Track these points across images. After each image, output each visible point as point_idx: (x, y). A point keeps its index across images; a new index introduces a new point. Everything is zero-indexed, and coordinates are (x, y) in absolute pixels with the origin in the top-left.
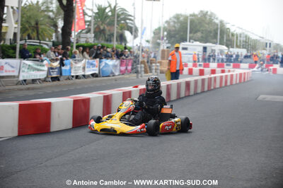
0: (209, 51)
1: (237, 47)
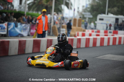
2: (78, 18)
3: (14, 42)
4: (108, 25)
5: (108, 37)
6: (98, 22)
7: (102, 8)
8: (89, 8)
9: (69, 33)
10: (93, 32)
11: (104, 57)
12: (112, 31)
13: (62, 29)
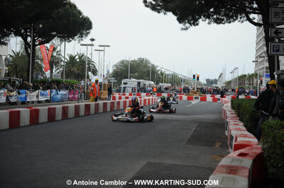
0: (142, 85)
1: (165, 82)
7: (125, 73)
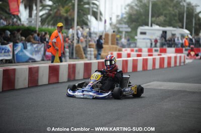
2: (110, 33)
3: (22, 69)
4: (153, 41)
5: (154, 57)
6: (139, 37)
7: (144, 17)
8: (125, 18)
9: (100, 54)
10: (132, 51)
11: (148, 86)
12: (158, 49)
13: (89, 49)
